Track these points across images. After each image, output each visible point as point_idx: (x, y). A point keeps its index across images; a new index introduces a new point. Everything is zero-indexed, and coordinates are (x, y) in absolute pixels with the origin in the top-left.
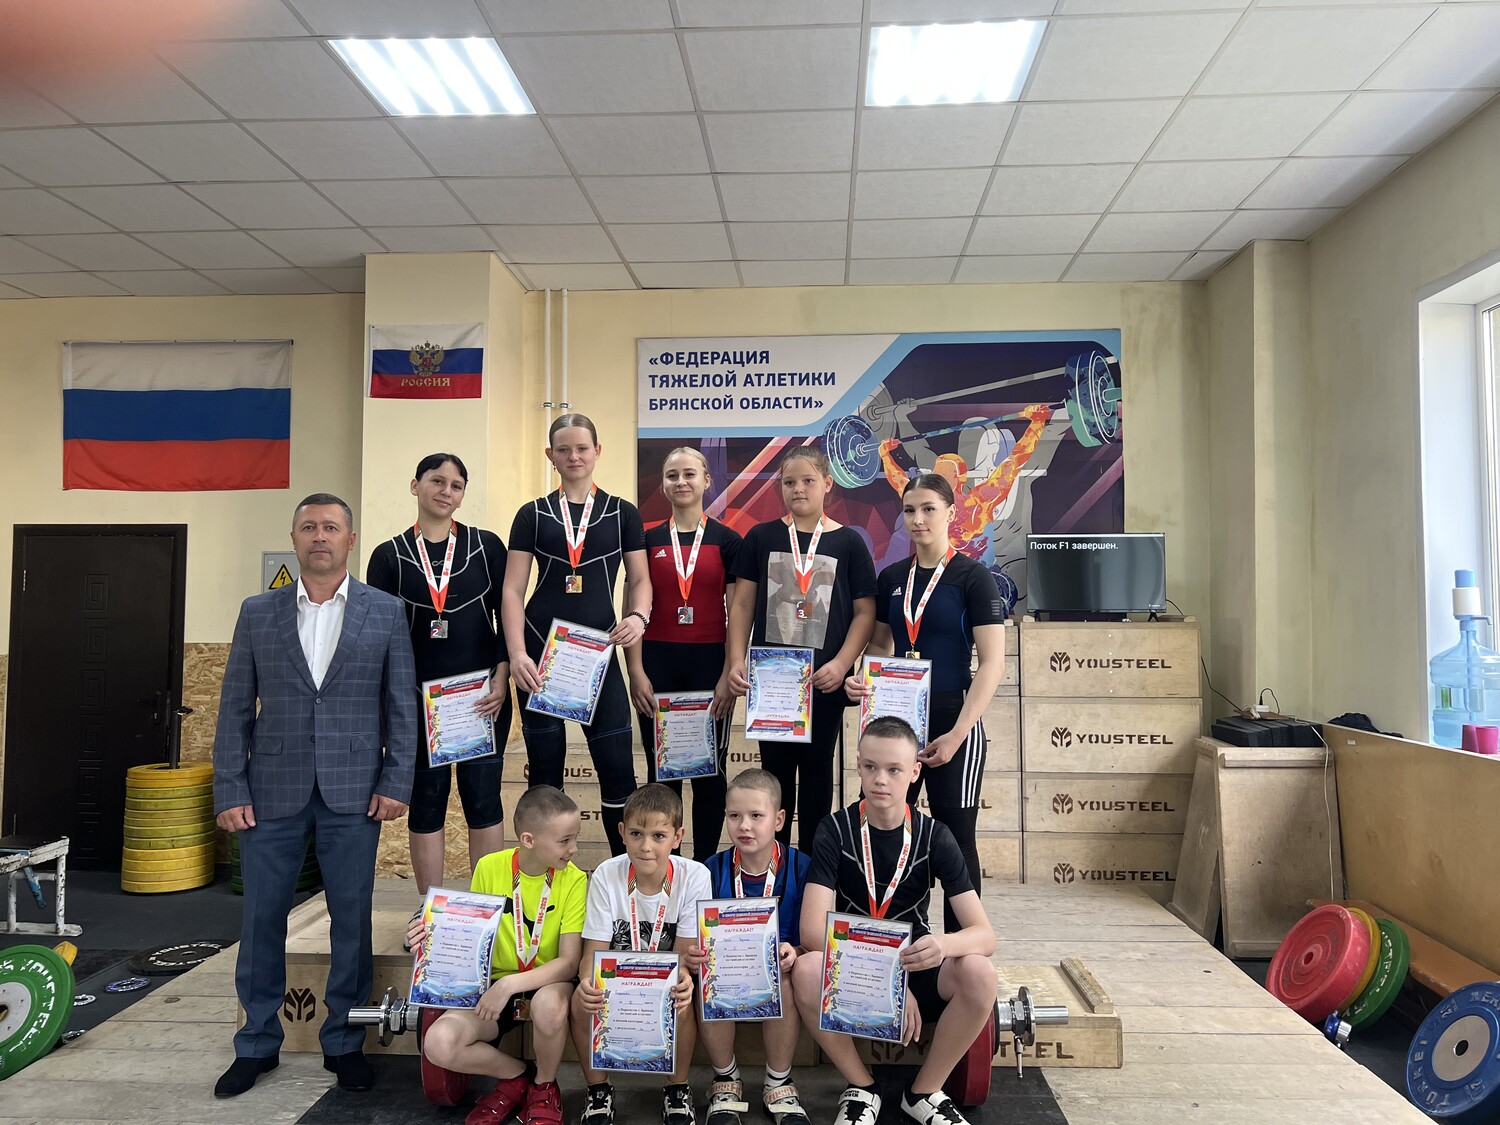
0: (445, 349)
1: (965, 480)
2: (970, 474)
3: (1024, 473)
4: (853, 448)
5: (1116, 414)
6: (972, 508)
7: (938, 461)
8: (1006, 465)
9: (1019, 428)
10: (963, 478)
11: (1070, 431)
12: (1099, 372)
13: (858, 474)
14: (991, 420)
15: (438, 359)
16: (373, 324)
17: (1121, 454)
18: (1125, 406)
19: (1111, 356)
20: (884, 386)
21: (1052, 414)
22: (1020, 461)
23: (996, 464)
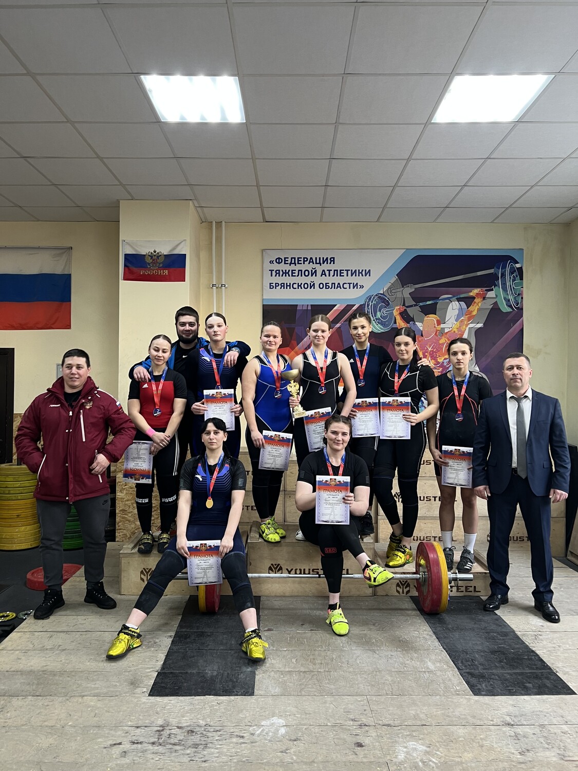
0: (164, 254)
1: (440, 329)
2: (442, 326)
3: (471, 325)
4: (380, 311)
5: (519, 295)
7: (426, 318)
8: (462, 321)
9: (469, 301)
10: (439, 328)
11: (496, 303)
12: (512, 272)
13: (382, 325)
14: (454, 297)
15: (161, 260)
16: (124, 239)
17: (522, 316)
18: (524, 290)
19: (518, 263)
20: (397, 278)
21: (487, 294)
22: (469, 319)
23: (456, 320)
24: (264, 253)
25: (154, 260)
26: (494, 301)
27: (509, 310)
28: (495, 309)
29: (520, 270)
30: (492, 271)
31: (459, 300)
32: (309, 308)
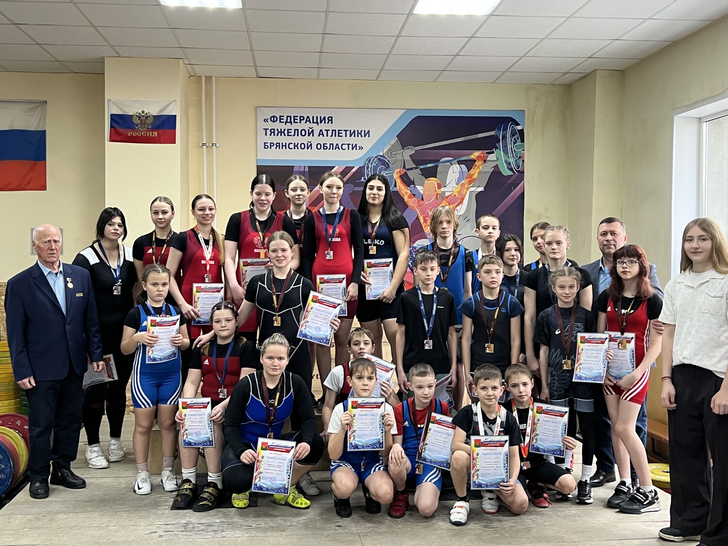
0: (153, 115)
1: (440, 193)
5: (521, 158)
7: (426, 182)
8: (462, 185)
9: (470, 164)
10: (439, 191)
11: (497, 166)
12: (513, 135)
14: (455, 159)
15: (150, 121)
16: (110, 98)
17: (523, 180)
18: (526, 152)
19: (519, 125)
20: (397, 139)
21: (487, 157)
22: (470, 183)
23: (457, 184)
24: (257, 110)
25: (142, 121)
26: (495, 164)
27: (510, 173)
28: (496, 173)
29: (521, 132)
30: (493, 133)
31: (460, 163)
32: (307, 169)
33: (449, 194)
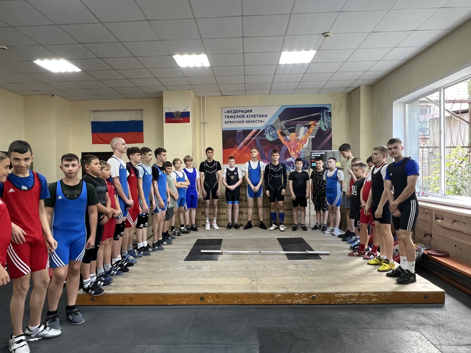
0: (181, 112)
2: (298, 137)
3: (310, 137)
4: (272, 132)
5: (330, 123)
6: (298, 145)
7: (291, 134)
8: (306, 135)
9: (309, 126)
10: (296, 138)
11: (320, 127)
12: (326, 114)
13: (272, 138)
14: (302, 125)
15: (180, 114)
16: (165, 106)
17: (331, 132)
18: (332, 121)
19: (329, 110)
20: (278, 117)
22: (309, 134)
23: (304, 135)
24: (222, 109)
25: (177, 114)
26: (319, 126)
27: (326, 130)
28: (320, 130)
29: (330, 113)
30: (318, 114)
31: (304, 126)
32: (242, 131)
33: (301, 139)
